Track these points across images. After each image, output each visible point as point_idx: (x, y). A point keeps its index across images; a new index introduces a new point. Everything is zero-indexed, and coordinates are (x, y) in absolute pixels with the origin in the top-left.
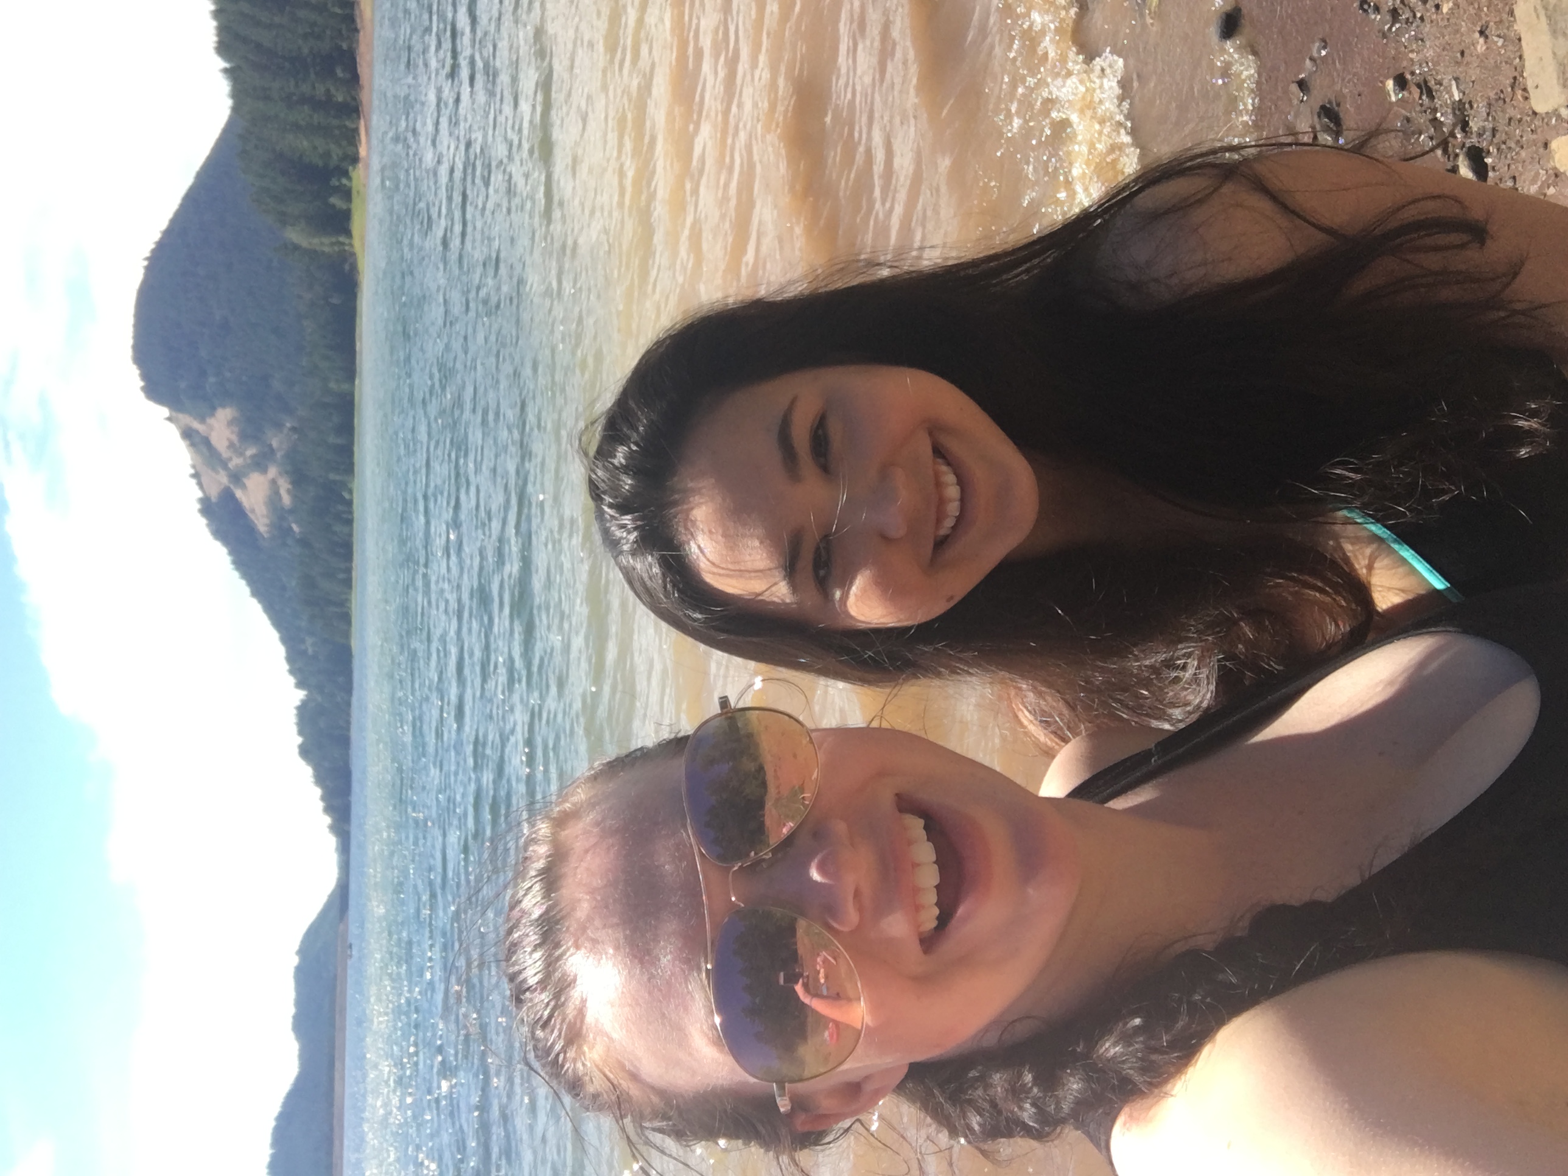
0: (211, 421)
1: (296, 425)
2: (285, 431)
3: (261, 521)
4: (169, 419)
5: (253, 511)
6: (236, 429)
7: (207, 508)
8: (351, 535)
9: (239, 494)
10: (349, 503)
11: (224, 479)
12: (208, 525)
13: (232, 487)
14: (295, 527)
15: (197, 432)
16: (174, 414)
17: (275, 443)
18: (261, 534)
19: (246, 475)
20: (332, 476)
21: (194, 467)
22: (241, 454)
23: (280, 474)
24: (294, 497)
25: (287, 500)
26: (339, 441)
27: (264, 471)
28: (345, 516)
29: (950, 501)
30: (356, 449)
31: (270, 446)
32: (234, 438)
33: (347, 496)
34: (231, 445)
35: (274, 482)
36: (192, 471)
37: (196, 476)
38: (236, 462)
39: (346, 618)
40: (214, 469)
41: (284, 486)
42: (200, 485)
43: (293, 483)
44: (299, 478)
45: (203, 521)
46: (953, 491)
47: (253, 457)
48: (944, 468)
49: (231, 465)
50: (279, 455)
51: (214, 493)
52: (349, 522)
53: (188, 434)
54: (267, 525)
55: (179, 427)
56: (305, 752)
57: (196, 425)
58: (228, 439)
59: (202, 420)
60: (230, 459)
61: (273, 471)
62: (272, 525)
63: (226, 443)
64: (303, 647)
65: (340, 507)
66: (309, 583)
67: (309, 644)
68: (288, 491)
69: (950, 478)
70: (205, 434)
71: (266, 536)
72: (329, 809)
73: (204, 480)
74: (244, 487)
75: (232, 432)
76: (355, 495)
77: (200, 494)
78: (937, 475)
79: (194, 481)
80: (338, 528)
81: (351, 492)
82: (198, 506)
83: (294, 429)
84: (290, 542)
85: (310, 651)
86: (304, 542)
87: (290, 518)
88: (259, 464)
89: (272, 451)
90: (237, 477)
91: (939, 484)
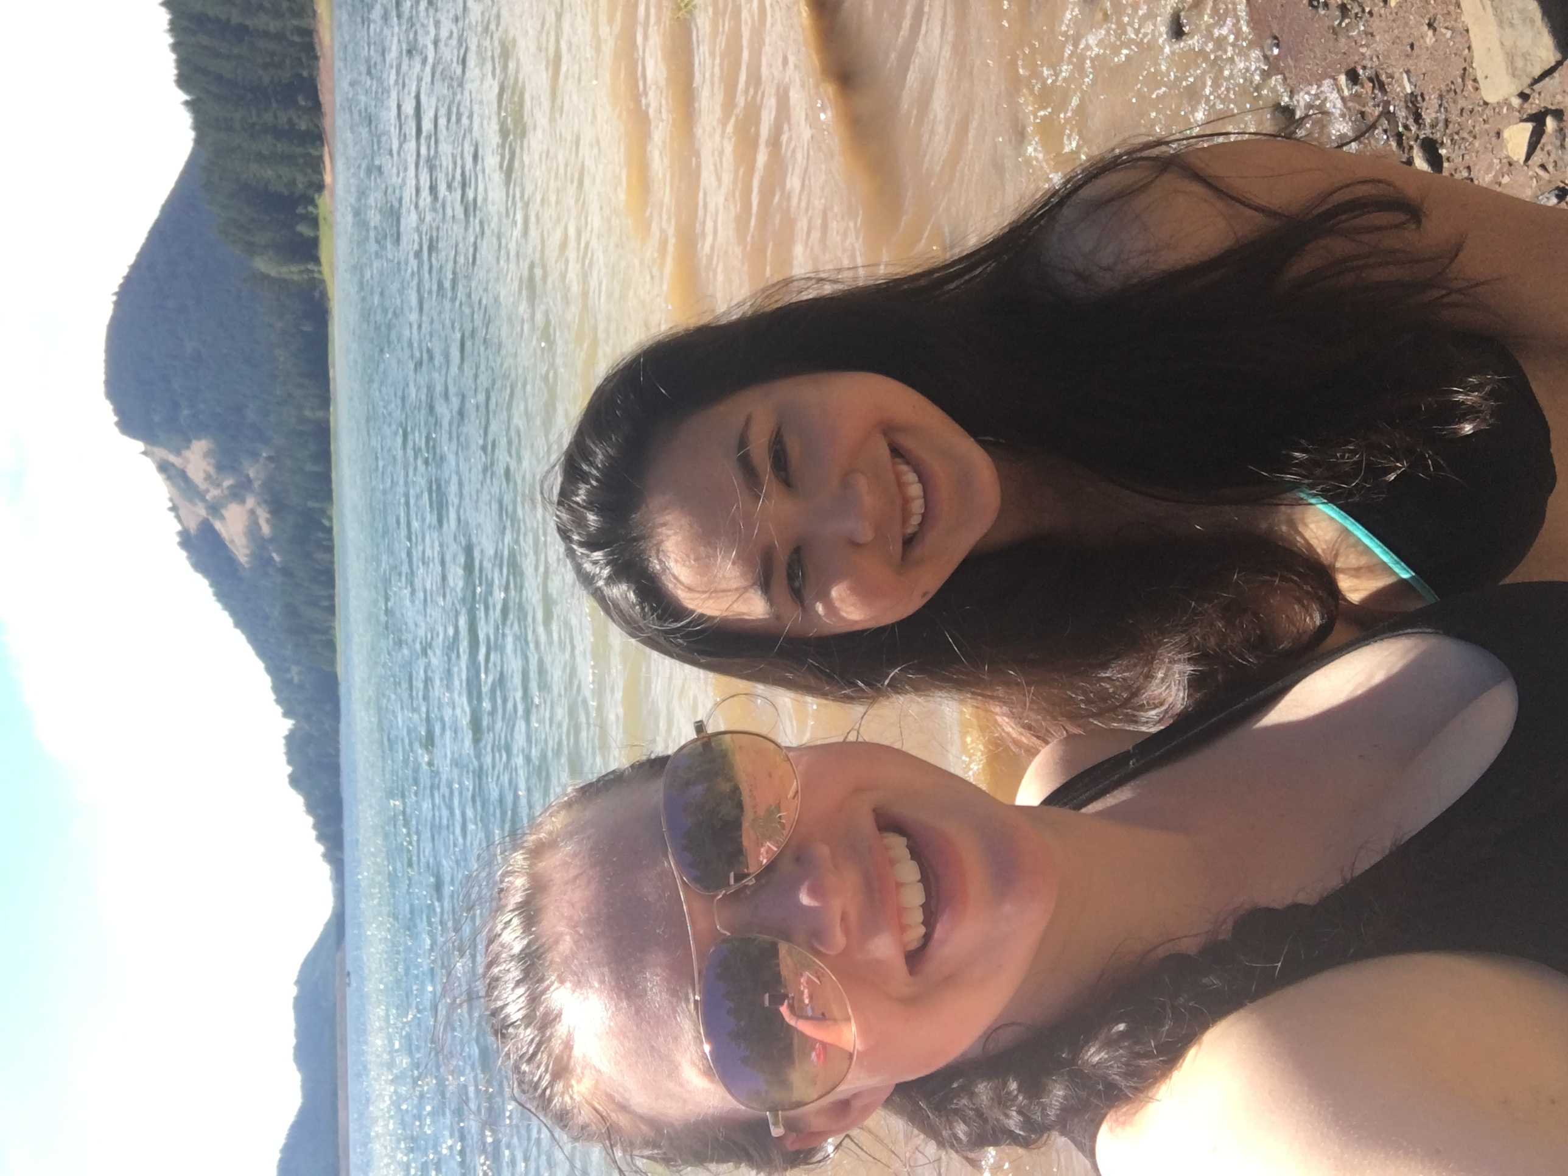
0: (187, 453)
1: (272, 454)
2: (262, 461)
3: (241, 551)
4: (145, 453)
5: (232, 541)
6: (213, 461)
7: (186, 541)
8: (332, 562)
9: (218, 525)
10: (329, 531)
11: (202, 512)
12: (188, 558)
13: (210, 518)
14: (275, 556)
15: (173, 465)
16: (149, 448)
17: (252, 474)
18: (241, 564)
19: (224, 506)
20: (310, 504)
21: (171, 500)
22: (218, 485)
23: (259, 504)
24: (273, 526)
25: (266, 529)
26: (316, 468)
27: (243, 501)
28: (325, 543)
29: (913, 499)
30: (333, 476)
31: (247, 476)
32: (211, 470)
33: (326, 523)
34: (208, 477)
35: (252, 512)
36: (170, 505)
37: (174, 509)
38: (213, 493)
39: (331, 645)
40: (191, 501)
41: (263, 515)
42: (178, 517)
43: (271, 512)
44: (277, 506)
45: (183, 554)
46: (915, 490)
47: (231, 487)
48: (904, 468)
49: (208, 497)
50: (257, 484)
51: (193, 526)
52: (330, 549)
53: (164, 468)
54: (246, 556)
55: (154, 461)
56: (295, 781)
57: (172, 458)
58: (205, 471)
59: (178, 452)
60: (208, 491)
61: (251, 502)
62: (252, 555)
63: (202, 475)
64: (288, 676)
65: (321, 535)
66: (292, 611)
67: (295, 673)
68: (268, 521)
69: (911, 477)
70: (181, 467)
71: (247, 566)
72: (321, 837)
73: (182, 512)
74: (222, 518)
75: (209, 464)
76: (335, 521)
77: (179, 528)
78: (898, 476)
79: (172, 514)
80: (319, 555)
81: (330, 519)
82: (177, 539)
83: (270, 459)
84: (271, 571)
85: (296, 679)
86: (286, 572)
87: (271, 548)
88: (237, 494)
89: (250, 481)
90: (215, 509)
91: (901, 485)
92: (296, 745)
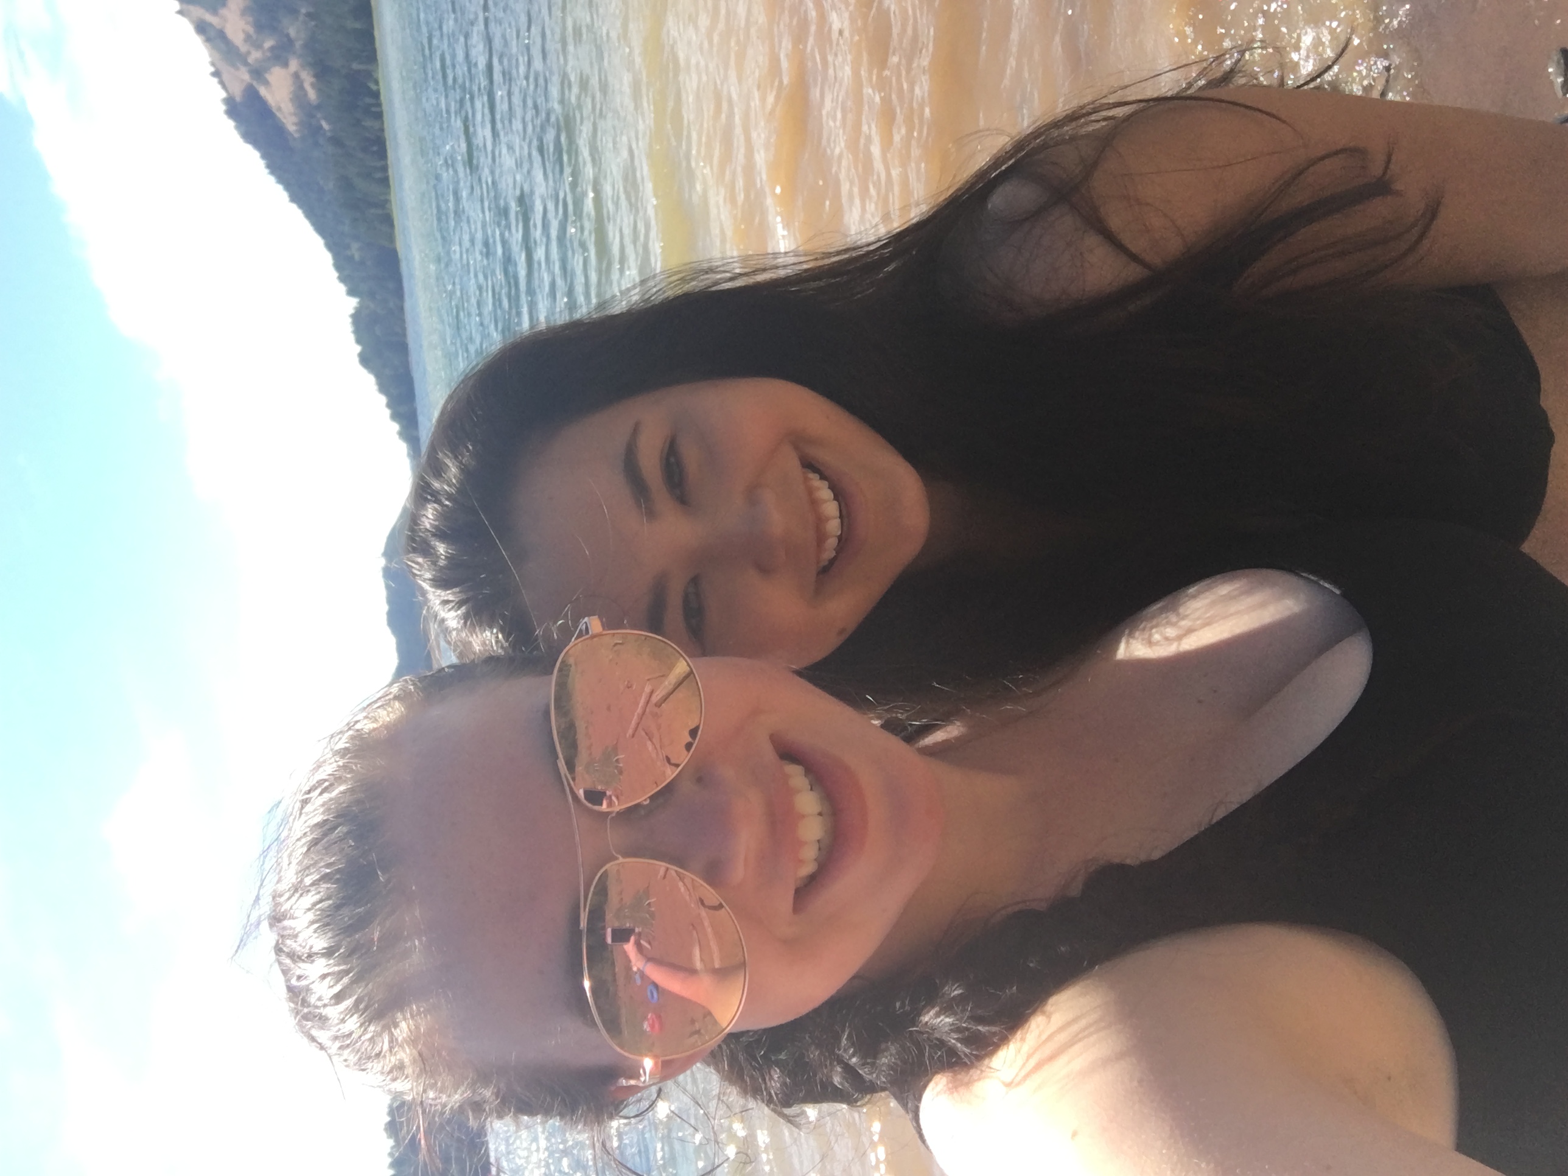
0: (223, 12)
1: (311, 10)
2: (301, 18)
3: (289, 119)
4: (180, 12)
5: (279, 109)
6: (251, 19)
7: (233, 109)
8: (382, 130)
9: (263, 91)
10: (376, 95)
11: (247, 77)
12: (237, 128)
13: (255, 83)
14: (325, 125)
15: (211, 25)
16: (185, 6)
17: (292, 32)
18: (291, 134)
19: (267, 69)
20: (355, 66)
21: (213, 64)
22: (259, 46)
23: (302, 66)
24: (319, 91)
25: (312, 95)
26: (358, 25)
27: (285, 65)
28: (373, 109)
30: (376, 33)
31: (288, 35)
32: (251, 30)
33: (373, 87)
34: (248, 38)
35: (296, 76)
36: (212, 69)
37: (216, 74)
38: (255, 56)
39: (388, 220)
40: (233, 65)
41: (308, 79)
42: (222, 83)
43: (316, 76)
44: (322, 71)
45: (231, 124)
47: (272, 49)
49: (251, 60)
50: (298, 44)
51: (238, 92)
52: (379, 116)
53: (202, 28)
54: (295, 124)
55: (192, 21)
56: (365, 360)
57: (209, 18)
58: (244, 31)
59: (214, 11)
60: (249, 53)
61: (294, 64)
62: (300, 124)
63: (241, 36)
64: (348, 253)
65: (369, 100)
66: (346, 184)
67: (355, 250)
68: (312, 85)
70: (218, 27)
71: (296, 135)
73: (225, 77)
74: (266, 83)
75: (247, 23)
76: (381, 84)
77: (224, 94)
79: (215, 80)
80: (368, 123)
81: (377, 82)
82: (223, 108)
83: (309, 15)
84: (321, 141)
85: (357, 257)
86: (336, 141)
87: (319, 115)
88: (279, 56)
89: (291, 42)
90: (258, 73)
91: (813, 500)
92: (362, 324)
